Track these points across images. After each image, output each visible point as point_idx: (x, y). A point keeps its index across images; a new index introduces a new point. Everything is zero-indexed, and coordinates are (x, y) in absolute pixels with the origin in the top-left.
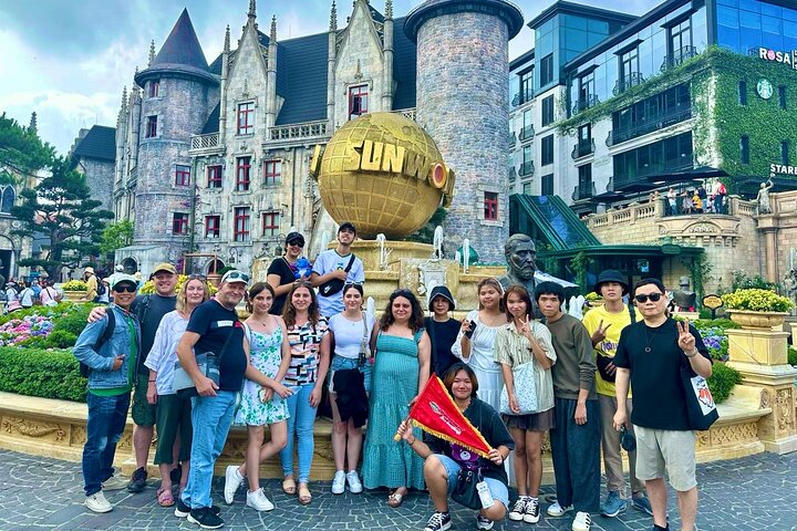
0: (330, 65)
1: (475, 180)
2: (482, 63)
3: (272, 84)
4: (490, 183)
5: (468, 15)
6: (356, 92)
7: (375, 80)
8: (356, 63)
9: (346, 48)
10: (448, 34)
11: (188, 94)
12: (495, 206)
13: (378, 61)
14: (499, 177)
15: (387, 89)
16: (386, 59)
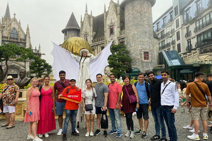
0: (105, 21)
1: (140, 49)
2: (141, 14)
3: (92, 28)
4: (146, 49)
5: (136, 1)
6: (111, 27)
7: (116, 23)
8: (111, 19)
9: (108, 16)
10: (131, 8)
11: (73, 34)
12: (148, 56)
13: (116, 18)
14: (148, 47)
15: (119, 25)
16: (118, 17)
